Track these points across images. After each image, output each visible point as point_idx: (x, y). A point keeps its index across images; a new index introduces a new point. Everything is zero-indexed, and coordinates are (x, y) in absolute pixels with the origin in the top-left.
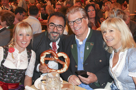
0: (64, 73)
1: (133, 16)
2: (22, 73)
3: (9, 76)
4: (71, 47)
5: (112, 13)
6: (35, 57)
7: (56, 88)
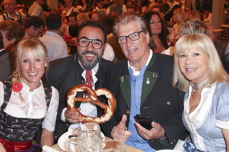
0: (106, 122)
1: (218, 32)
2: (36, 125)
3: (15, 130)
4: (119, 81)
5: (186, 27)
6: (58, 98)
7: (93, 150)
